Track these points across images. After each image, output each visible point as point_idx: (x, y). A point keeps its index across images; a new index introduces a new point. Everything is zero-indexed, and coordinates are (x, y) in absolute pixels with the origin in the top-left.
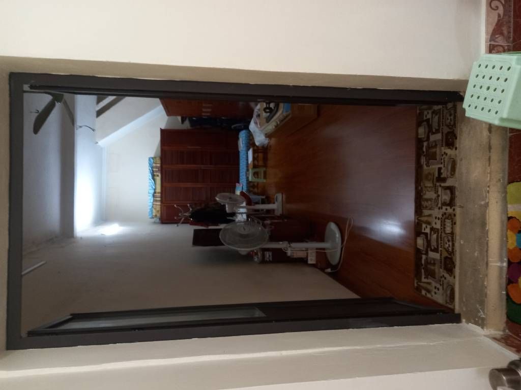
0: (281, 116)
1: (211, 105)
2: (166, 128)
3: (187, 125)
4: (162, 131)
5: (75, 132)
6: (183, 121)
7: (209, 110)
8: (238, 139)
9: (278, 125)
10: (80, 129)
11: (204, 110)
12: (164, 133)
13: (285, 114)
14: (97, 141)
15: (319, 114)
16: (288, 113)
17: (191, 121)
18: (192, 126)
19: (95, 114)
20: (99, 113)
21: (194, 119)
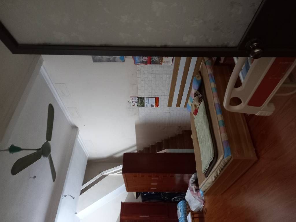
0: (222, 163)
1: (157, 179)
2: (126, 202)
3: (140, 200)
4: (123, 205)
5: (61, 200)
6: (137, 196)
7: (156, 184)
8: (177, 209)
9: (217, 176)
10: (64, 198)
11: (152, 184)
12: (124, 206)
13: (226, 159)
14: (76, 212)
15: (258, 157)
16: (229, 157)
17: (143, 197)
18: (143, 201)
19: (80, 192)
20: (82, 192)
21: (145, 194)
